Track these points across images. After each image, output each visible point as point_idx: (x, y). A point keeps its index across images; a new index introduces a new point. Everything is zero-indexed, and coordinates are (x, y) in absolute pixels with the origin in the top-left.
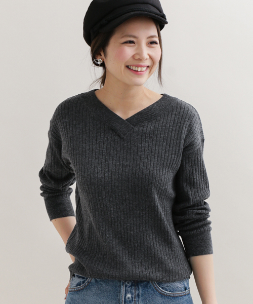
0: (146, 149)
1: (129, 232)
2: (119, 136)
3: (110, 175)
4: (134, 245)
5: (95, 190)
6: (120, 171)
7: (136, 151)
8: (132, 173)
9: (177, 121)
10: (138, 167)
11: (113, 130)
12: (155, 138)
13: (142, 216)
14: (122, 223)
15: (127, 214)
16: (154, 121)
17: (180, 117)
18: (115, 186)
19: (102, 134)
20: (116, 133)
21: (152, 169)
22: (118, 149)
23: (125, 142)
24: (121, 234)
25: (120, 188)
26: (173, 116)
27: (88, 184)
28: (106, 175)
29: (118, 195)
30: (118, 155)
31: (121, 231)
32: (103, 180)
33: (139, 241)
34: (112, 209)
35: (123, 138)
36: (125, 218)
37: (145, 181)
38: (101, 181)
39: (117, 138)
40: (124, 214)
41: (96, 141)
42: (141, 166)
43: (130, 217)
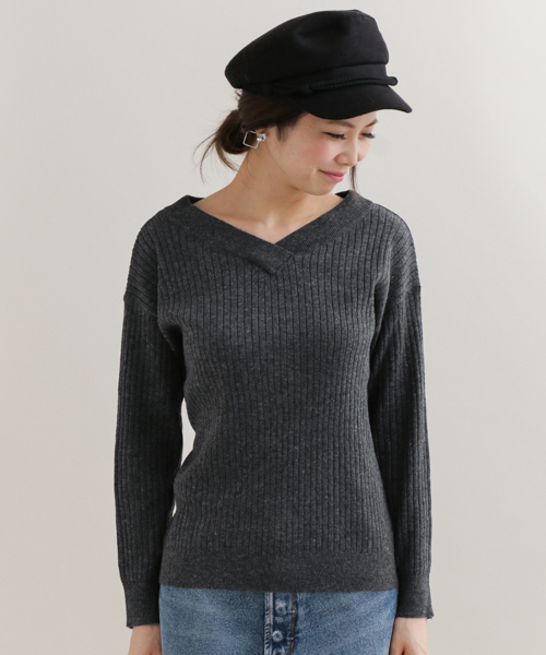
0: (321, 290)
1: (291, 446)
2: (267, 271)
3: (256, 341)
4: (299, 472)
5: (228, 371)
6: (276, 332)
7: (302, 294)
8: (301, 334)
9: (372, 244)
10: (311, 321)
11: (253, 262)
12: (335, 272)
13: (318, 415)
14: (280, 432)
15: (289, 413)
16: (331, 244)
17: (379, 239)
18: (267, 360)
19: (234, 272)
20: (259, 266)
21: (338, 322)
22: (268, 294)
23: (280, 281)
24: (276, 451)
25: (277, 363)
26: (366, 236)
27: (215, 360)
28: (249, 340)
29: (274, 377)
30: (269, 303)
31: (276, 445)
32: (242, 350)
33: (308, 465)
34: (261, 404)
35: (275, 274)
36: (284, 420)
37: (328, 347)
38: (239, 353)
39: (262, 275)
40: (284, 412)
41: (223, 285)
42: (317, 320)
43: (295, 419)
